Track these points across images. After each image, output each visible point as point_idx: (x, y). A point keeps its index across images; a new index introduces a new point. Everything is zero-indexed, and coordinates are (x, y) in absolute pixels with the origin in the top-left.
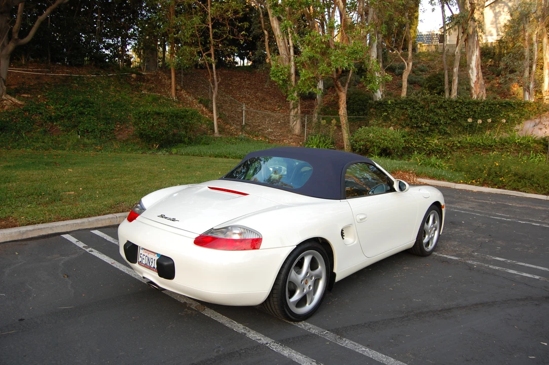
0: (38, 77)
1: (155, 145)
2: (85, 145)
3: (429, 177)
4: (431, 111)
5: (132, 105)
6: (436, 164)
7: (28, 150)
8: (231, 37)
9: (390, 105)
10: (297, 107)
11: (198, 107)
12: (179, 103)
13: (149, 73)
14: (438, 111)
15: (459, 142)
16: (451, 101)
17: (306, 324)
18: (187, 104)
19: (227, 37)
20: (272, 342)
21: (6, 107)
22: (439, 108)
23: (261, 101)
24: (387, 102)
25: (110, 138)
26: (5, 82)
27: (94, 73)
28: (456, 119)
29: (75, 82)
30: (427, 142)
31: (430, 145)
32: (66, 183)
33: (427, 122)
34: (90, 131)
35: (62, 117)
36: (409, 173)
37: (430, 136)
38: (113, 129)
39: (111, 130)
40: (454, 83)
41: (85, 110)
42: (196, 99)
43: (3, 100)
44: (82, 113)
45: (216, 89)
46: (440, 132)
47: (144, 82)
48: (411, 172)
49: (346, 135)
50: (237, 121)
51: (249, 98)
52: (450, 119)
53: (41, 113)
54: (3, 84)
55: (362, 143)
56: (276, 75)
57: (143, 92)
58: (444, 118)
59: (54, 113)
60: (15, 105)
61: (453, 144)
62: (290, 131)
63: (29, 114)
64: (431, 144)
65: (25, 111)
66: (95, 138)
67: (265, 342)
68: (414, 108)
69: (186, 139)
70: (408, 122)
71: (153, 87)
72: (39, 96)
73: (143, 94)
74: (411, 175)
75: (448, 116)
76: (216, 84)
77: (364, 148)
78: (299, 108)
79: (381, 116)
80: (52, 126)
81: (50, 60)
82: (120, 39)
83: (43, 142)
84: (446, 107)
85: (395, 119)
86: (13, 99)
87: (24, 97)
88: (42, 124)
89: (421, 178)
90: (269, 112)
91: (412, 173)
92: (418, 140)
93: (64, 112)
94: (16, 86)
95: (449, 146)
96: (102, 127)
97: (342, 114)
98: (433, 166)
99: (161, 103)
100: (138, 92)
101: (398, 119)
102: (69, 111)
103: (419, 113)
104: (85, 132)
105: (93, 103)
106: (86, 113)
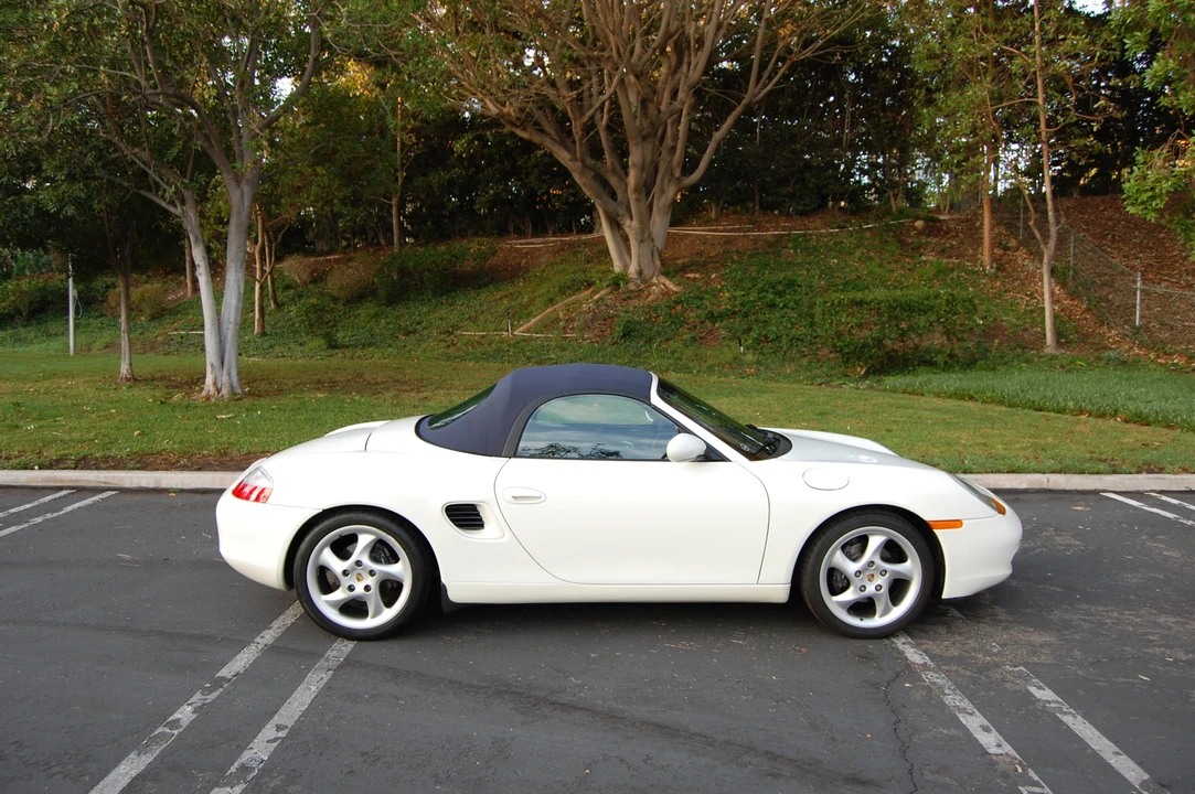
0: (728, 241)
13: (954, 216)
18: (1016, 280)
21: (652, 298)
26: (659, 254)
27: (836, 225)
29: (790, 245)
34: (770, 339)
35: (733, 314)
39: (815, 337)
41: (781, 300)
43: (651, 286)
44: (772, 306)
45: (1052, 243)
47: (935, 236)
53: (701, 307)
54: (656, 256)
57: (924, 258)
60: (667, 293)
63: (682, 308)
65: (678, 303)
71: (952, 246)
72: (713, 276)
73: (921, 262)
76: (1053, 230)
80: (712, 330)
81: (757, 208)
86: (668, 283)
87: (688, 278)
88: (696, 327)
94: (686, 260)
96: (800, 331)
100: (912, 257)
102: (748, 303)
104: (760, 342)
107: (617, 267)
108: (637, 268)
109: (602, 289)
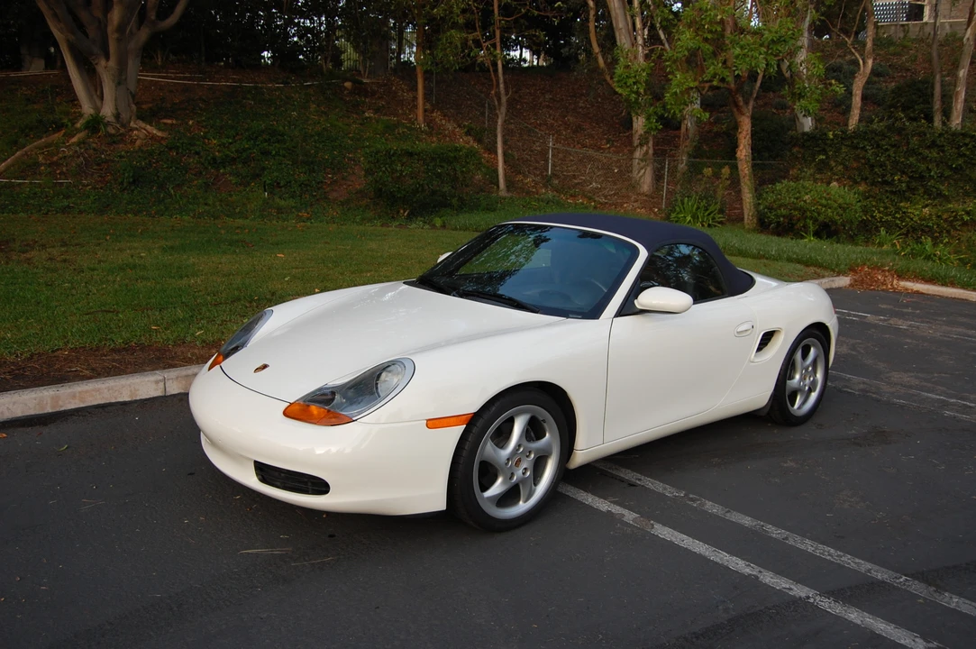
0: (185, 89)
1: (402, 211)
2: (280, 210)
3: (923, 279)
4: (913, 152)
5: (349, 138)
6: (935, 255)
7: (186, 218)
8: (536, 13)
9: (832, 140)
10: (647, 143)
11: (465, 142)
12: (430, 134)
13: (373, 81)
14: (926, 152)
15: (968, 213)
16: (954, 134)
17: (857, 560)
18: (445, 136)
19: (526, 13)
20: (817, 595)
21: (138, 143)
22: (929, 147)
23: (575, 132)
24: (826, 134)
25: (318, 197)
26: (133, 97)
27: (280, 81)
28: (961, 168)
29: (249, 96)
30: (904, 213)
31: (909, 217)
32: (286, 279)
33: (903, 173)
34: (282, 185)
35: (233, 160)
36: (883, 271)
37: (907, 199)
38: (322, 182)
39: (318, 183)
40: (957, 100)
41: (271, 148)
42: (459, 126)
43: (132, 130)
44: (266, 153)
45: (503, 109)
46: (928, 193)
47: (366, 96)
48: (887, 268)
49: (748, 197)
50: (536, 168)
51: (552, 125)
52: (950, 168)
53: (197, 153)
54: (131, 100)
55: (783, 211)
56: (625, 83)
57: (367, 115)
58: (937, 166)
59: (219, 151)
60: (153, 137)
61: (955, 217)
62: (633, 186)
63: (177, 154)
64: (912, 216)
65: (171, 149)
66: (293, 197)
67: (803, 595)
68: (878, 146)
69: (454, 201)
70: (867, 173)
71: (383, 106)
72: (191, 122)
73: (366, 118)
74: (887, 274)
75: (947, 164)
76: (504, 99)
77: (786, 221)
78: (651, 144)
79: (814, 160)
80: (217, 175)
81: (203, 58)
82: (324, 19)
83: (206, 204)
84: (943, 146)
85: (840, 167)
86: (148, 127)
87: (165, 124)
88: (201, 173)
89: (908, 280)
90: (591, 152)
91: (888, 271)
92: (886, 208)
93: (237, 151)
94: (151, 105)
95: (946, 220)
96: (303, 177)
97: (742, 157)
98: (928, 258)
99: (399, 134)
100: (357, 114)
101: (846, 168)
102: (244, 150)
103: (889, 156)
104: (274, 187)
105: (282, 135)
106: (274, 152)
107: (87, 109)
108: (114, 112)
109: (78, 131)
